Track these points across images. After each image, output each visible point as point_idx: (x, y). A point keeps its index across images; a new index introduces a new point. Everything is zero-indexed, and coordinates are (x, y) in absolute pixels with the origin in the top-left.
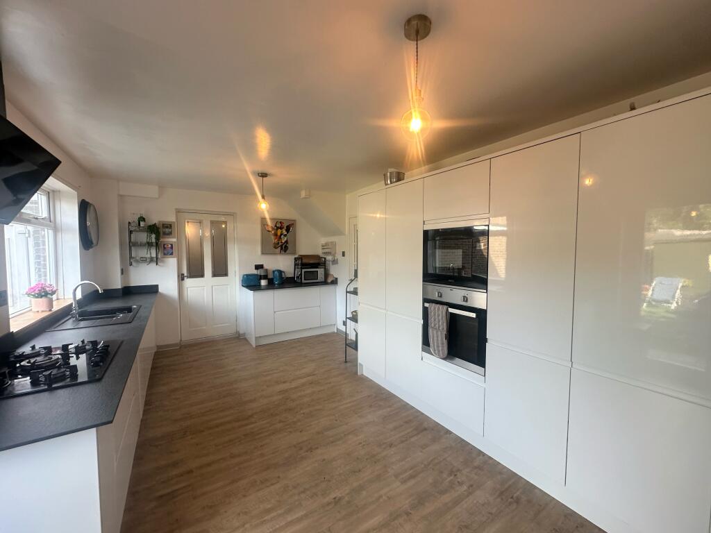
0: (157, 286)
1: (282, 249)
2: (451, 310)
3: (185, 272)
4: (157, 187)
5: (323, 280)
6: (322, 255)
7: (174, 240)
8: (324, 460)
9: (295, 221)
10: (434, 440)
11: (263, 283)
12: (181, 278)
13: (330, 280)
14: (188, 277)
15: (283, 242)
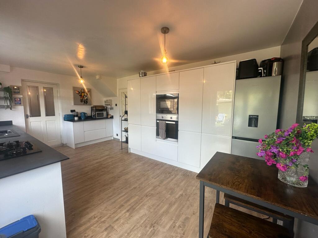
0: (11, 121)
1: (84, 102)
2: (167, 122)
3: (29, 114)
4: (9, 66)
5: (106, 117)
6: (104, 106)
7: (22, 96)
8: (126, 179)
9: (91, 89)
10: (162, 167)
11: (76, 118)
12: (27, 117)
13: (109, 117)
14: (30, 117)
15: (85, 99)
